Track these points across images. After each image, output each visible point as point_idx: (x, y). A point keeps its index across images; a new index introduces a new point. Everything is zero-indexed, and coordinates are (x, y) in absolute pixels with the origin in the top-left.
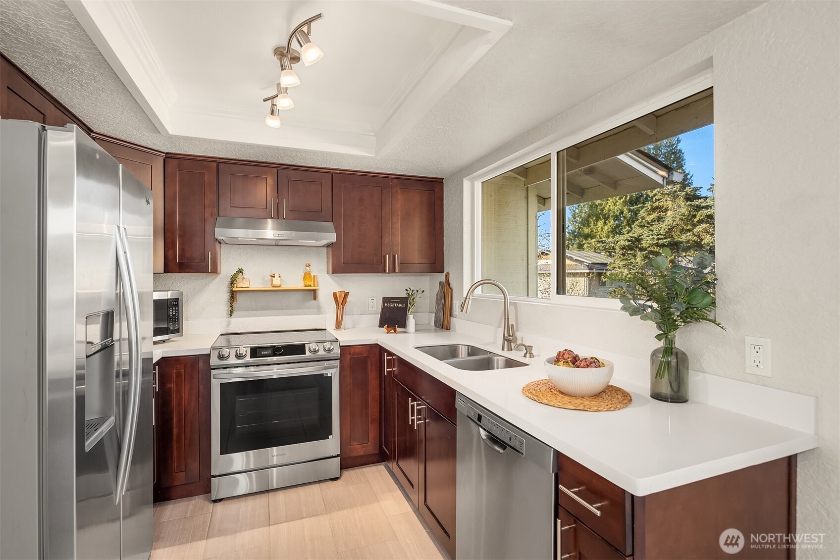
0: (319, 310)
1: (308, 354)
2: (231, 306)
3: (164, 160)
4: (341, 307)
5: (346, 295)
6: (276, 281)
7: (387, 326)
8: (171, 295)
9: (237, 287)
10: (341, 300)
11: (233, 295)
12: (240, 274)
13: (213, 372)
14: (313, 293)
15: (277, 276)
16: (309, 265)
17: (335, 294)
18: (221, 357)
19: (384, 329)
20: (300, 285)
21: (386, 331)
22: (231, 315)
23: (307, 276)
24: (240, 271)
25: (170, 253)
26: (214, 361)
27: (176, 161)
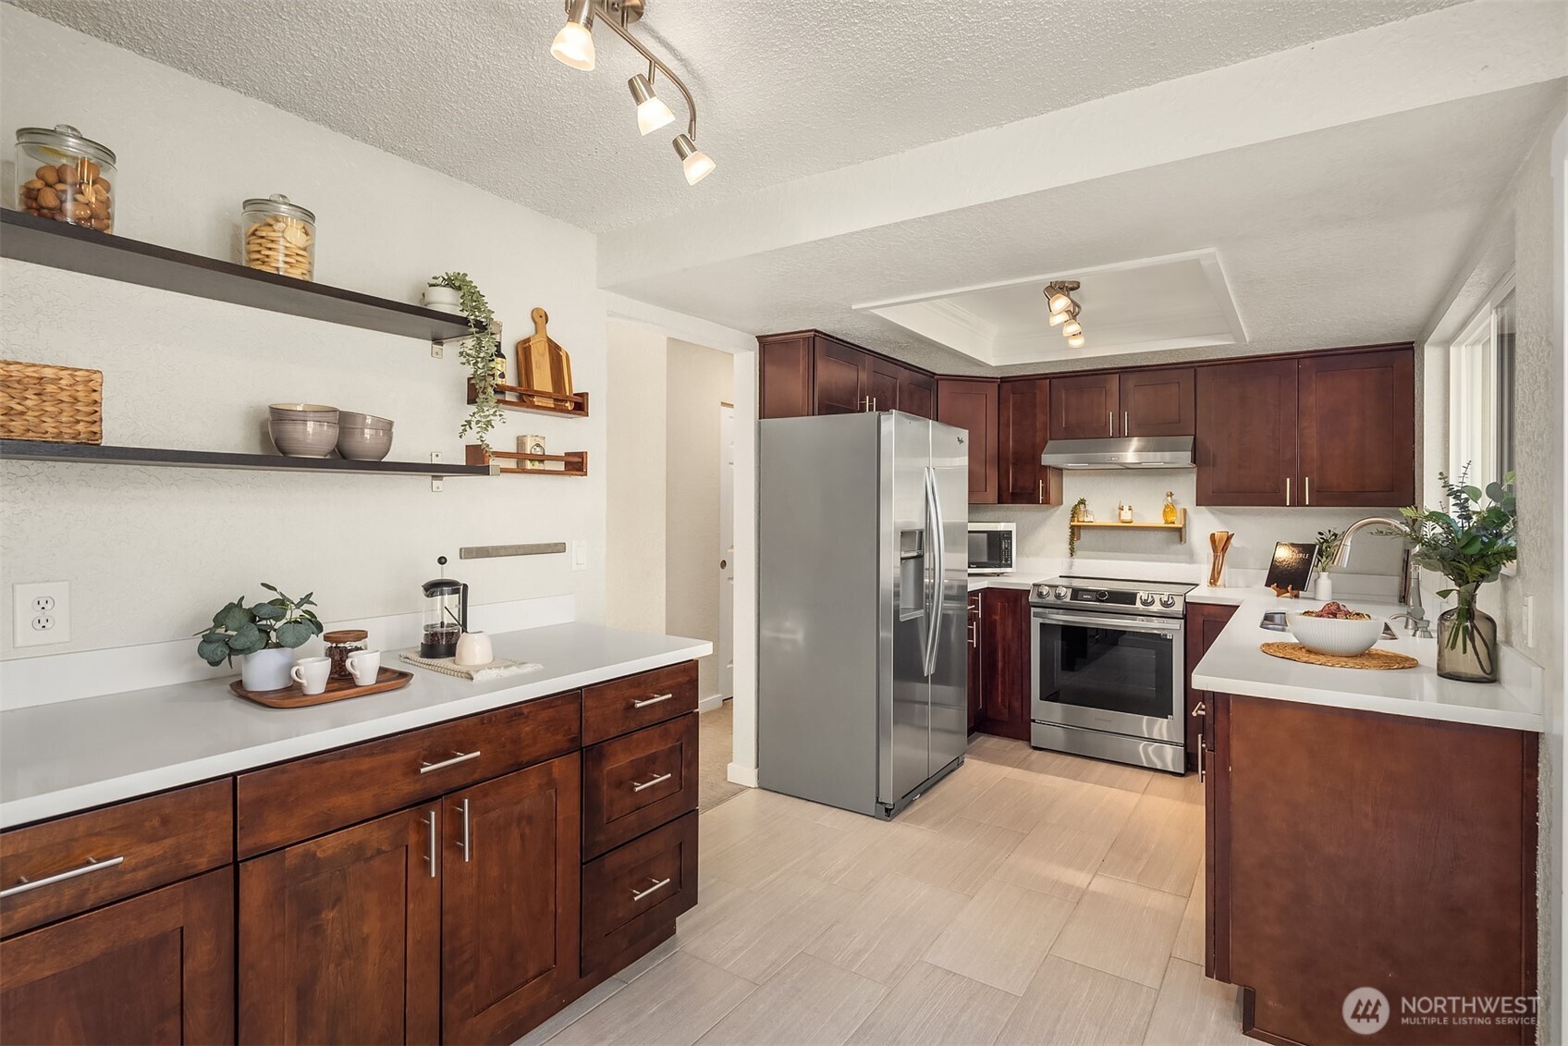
0: (1191, 557)
1: (1138, 604)
2: (1071, 543)
3: (999, 385)
4: (1220, 554)
5: (1229, 538)
6: (1126, 515)
7: (1277, 586)
8: (1005, 527)
9: (1078, 521)
10: (1220, 546)
11: (1075, 531)
12: (1082, 506)
13: (1033, 610)
14: (1179, 533)
15: (1126, 508)
16: (1171, 495)
17: (1213, 536)
18: (1040, 595)
19: (1272, 591)
20: (1160, 522)
21: (1276, 593)
22: (1072, 555)
23: (1168, 509)
24: (1082, 502)
25: (1004, 483)
26: (1032, 598)
27: (1009, 384)
